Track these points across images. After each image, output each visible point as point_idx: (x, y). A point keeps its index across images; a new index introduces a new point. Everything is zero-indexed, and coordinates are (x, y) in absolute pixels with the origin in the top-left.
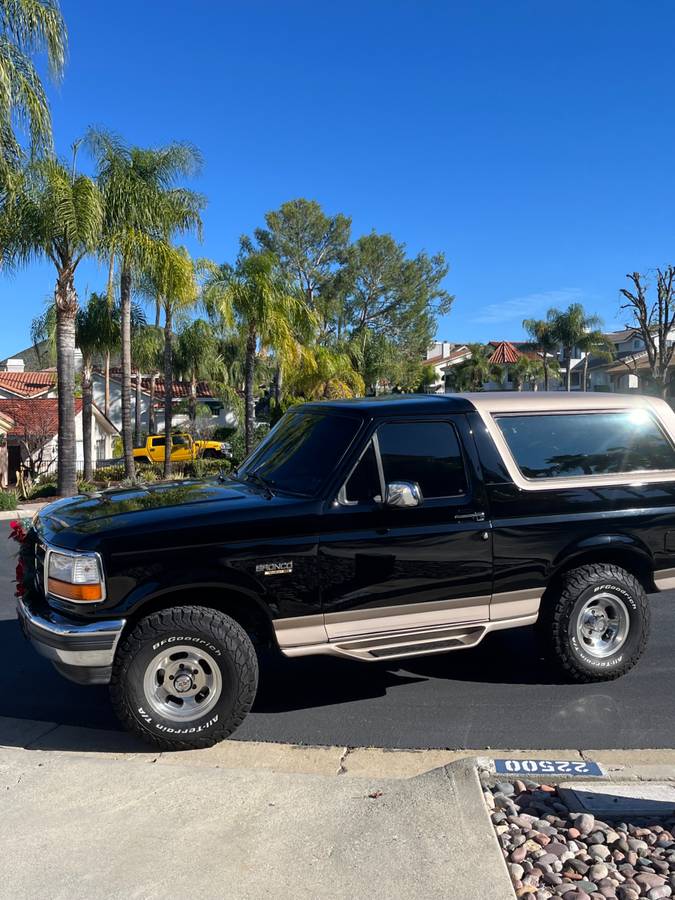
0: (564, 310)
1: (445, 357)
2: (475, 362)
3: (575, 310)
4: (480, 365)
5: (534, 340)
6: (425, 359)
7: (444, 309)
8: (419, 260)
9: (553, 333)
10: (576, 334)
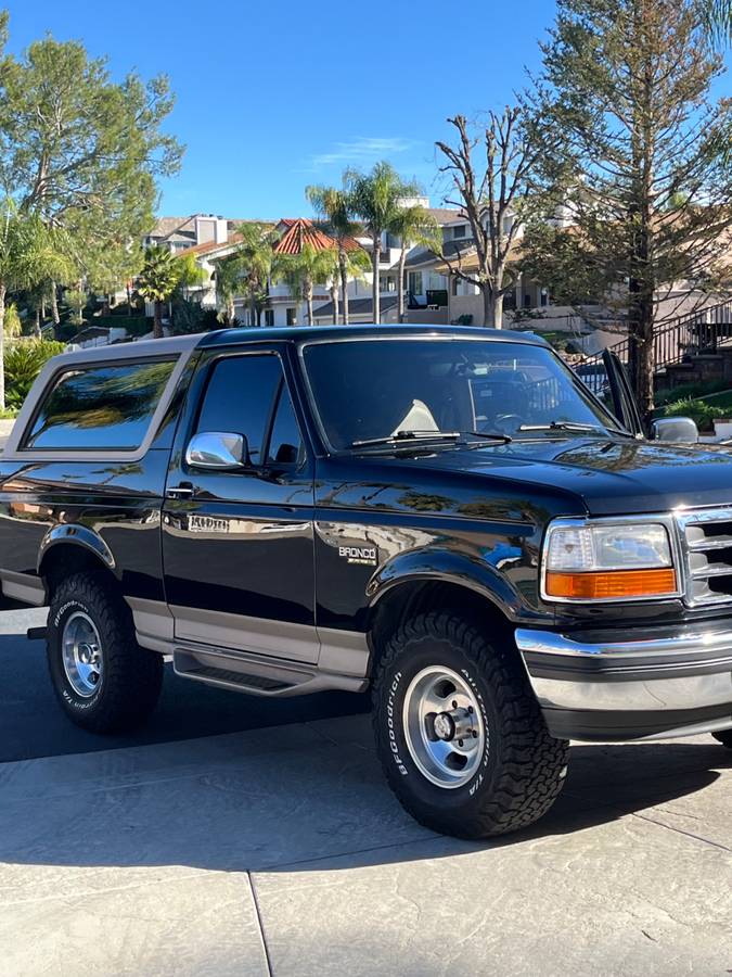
0: (366, 171)
1: (219, 242)
2: (250, 252)
3: (382, 173)
4: (258, 257)
5: (325, 218)
6: (195, 244)
7: (170, 166)
8: (128, 85)
9: (351, 207)
10: (379, 209)
